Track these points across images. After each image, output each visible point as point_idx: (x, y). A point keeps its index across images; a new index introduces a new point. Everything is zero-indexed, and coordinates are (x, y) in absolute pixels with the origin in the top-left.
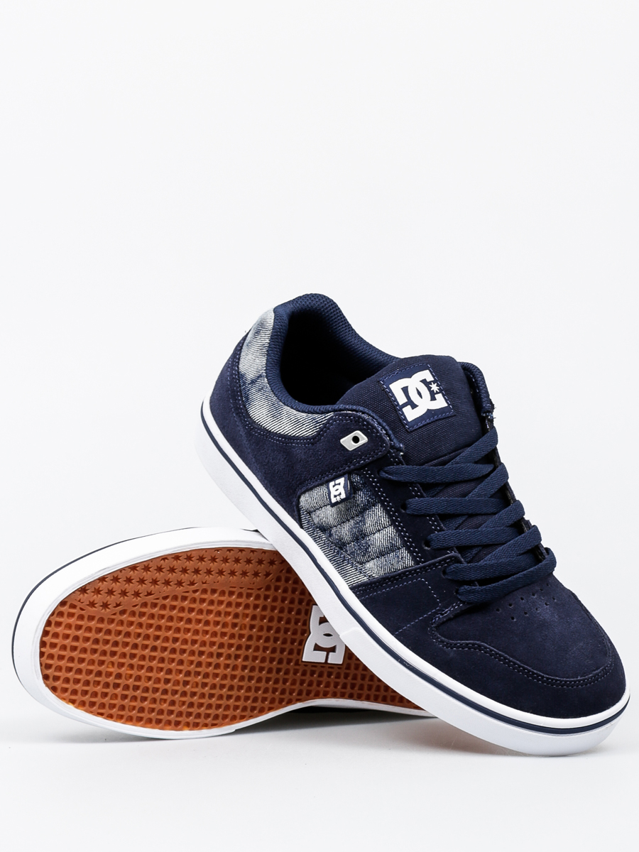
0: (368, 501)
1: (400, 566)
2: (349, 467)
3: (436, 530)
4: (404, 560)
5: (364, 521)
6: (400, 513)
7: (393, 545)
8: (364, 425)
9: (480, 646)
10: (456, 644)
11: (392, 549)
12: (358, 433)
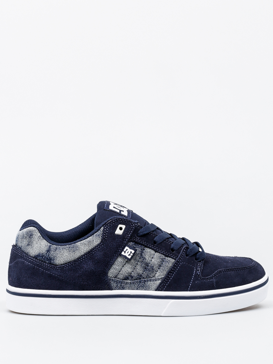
0: (141, 249)
1: (170, 265)
2: (126, 241)
3: (171, 244)
4: (170, 262)
5: (145, 258)
6: (155, 246)
7: (162, 259)
8: (120, 221)
9: (220, 271)
10: (213, 276)
11: (163, 260)
12: (120, 226)
